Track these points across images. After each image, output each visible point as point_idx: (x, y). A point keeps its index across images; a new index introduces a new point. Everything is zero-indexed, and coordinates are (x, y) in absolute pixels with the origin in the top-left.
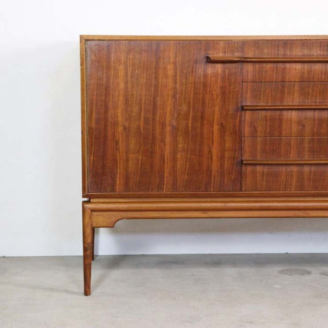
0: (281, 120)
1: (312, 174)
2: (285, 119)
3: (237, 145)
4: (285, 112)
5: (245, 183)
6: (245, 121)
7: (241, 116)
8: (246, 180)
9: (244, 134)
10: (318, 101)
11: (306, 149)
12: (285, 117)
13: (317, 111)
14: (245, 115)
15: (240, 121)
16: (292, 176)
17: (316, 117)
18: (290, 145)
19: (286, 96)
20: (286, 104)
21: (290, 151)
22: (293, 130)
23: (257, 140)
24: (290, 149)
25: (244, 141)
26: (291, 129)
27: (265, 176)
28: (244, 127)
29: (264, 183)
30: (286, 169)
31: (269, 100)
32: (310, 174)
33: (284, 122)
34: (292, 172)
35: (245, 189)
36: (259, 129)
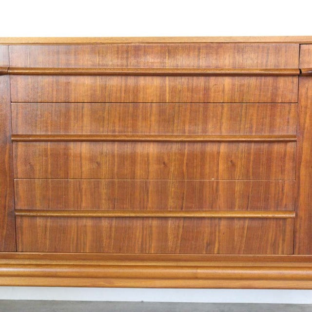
0: (66, 156)
1: (113, 229)
2: (72, 154)
3: (8, 189)
4: (72, 145)
5: (22, 241)
6: (16, 156)
7: (11, 150)
8: (22, 234)
9: (17, 174)
10: (117, 129)
11: (104, 197)
12: (72, 152)
13: (116, 143)
14: (17, 148)
15: (11, 157)
16: (86, 233)
17: (116, 152)
18: (81, 190)
19: (72, 123)
20: (72, 133)
21: (81, 198)
22: (84, 169)
23: (34, 183)
24: (81, 195)
25: (18, 184)
26: (81, 168)
27: (48, 233)
28: (16, 164)
29: (48, 242)
30: (77, 223)
31: (49, 128)
32: (110, 231)
33: (71, 158)
34: (85, 226)
35: (22, 249)
36: (37, 167)
